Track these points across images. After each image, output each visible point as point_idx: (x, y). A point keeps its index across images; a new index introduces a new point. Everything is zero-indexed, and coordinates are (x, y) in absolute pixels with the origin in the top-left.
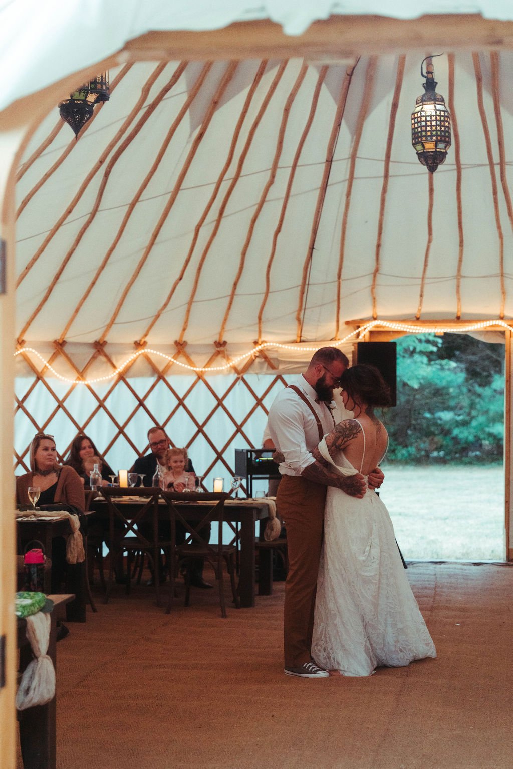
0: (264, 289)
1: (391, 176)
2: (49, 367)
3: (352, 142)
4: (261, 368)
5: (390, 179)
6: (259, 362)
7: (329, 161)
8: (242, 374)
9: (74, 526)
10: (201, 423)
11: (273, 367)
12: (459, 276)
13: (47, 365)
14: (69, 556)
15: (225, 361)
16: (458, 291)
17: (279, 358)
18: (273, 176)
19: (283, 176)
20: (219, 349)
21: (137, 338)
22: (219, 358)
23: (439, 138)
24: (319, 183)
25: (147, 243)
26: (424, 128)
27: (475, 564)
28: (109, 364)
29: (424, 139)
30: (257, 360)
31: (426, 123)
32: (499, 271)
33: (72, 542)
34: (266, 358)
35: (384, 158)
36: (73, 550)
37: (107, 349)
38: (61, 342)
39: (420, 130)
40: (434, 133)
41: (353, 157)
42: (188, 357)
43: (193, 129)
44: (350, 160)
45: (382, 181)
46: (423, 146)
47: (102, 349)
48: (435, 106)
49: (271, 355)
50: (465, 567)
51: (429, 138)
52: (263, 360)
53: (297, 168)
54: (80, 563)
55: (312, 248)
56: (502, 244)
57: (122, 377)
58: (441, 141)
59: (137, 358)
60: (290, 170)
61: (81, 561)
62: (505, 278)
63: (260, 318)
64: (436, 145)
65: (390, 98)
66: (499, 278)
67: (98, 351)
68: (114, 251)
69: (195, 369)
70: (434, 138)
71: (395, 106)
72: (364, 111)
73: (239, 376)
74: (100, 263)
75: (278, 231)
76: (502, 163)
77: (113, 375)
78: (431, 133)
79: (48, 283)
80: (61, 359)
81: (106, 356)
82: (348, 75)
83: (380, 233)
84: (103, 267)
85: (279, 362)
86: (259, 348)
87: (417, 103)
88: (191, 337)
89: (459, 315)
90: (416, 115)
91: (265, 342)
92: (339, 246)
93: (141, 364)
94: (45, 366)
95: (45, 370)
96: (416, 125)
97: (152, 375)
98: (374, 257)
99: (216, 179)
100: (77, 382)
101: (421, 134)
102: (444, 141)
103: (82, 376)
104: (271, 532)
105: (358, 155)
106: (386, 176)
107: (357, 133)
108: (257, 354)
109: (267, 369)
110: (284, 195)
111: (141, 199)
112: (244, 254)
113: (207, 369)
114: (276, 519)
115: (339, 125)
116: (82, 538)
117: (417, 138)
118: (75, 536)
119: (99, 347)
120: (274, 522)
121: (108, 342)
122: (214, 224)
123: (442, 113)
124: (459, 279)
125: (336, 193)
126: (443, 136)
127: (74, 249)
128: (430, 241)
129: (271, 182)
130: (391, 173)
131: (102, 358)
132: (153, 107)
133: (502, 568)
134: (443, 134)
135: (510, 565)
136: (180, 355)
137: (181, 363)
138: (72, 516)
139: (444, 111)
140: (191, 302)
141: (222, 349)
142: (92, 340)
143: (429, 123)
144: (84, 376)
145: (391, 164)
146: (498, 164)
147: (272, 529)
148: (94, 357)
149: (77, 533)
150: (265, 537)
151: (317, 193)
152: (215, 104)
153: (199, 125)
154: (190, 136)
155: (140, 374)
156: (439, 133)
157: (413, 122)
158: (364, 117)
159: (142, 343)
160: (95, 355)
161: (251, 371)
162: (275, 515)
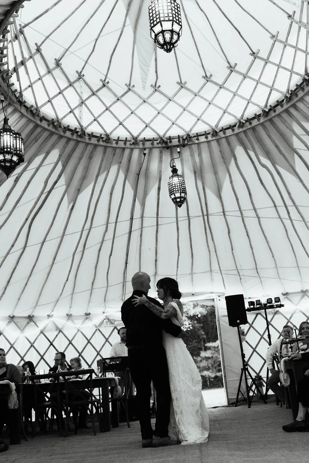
0: (106, 285)
1: (159, 225)
2: (6, 328)
3: (141, 209)
4: (107, 324)
5: (159, 226)
6: (106, 322)
7: (132, 219)
8: (98, 327)
9: (12, 388)
10: (80, 352)
11: (112, 323)
12: (192, 273)
13: (5, 327)
14: (9, 405)
15: (90, 322)
16: (192, 281)
17: (115, 319)
18: (107, 228)
19: (111, 227)
20: (87, 317)
21: (48, 313)
22: (87, 320)
23: (182, 191)
24: (128, 231)
25: (51, 263)
26: (174, 187)
27: (214, 408)
28: (35, 326)
29: (175, 192)
30: (105, 320)
31: (175, 185)
32: (210, 269)
33: (11, 397)
34: (109, 319)
35: (156, 216)
36: (11, 401)
37: (34, 319)
38: (12, 316)
39: (172, 188)
40: (179, 189)
41: (142, 217)
42: (73, 321)
43: (69, 204)
44: (141, 218)
45: (156, 227)
46: (175, 195)
47: (32, 319)
48: (178, 178)
49: (110, 318)
50: (210, 409)
51: (177, 191)
52: (108, 320)
53: (117, 223)
54: (16, 409)
55: (126, 263)
56: (210, 255)
57: (42, 332)
58: (182, 192)
59: (49, 322)
60: (114, 224)
61: (16, 408)
62: (212, 273)
63: (105, 300)
64: (181, 194)
65: (156, 186)
66: (210, 273)
67: (30, 320)
68: (35, 267)
69: (76, 326)
70: (179, 191)
71: (159, 189)
72: (146, 194)
73: (97, 328)
74: (29, 274)
75: (111, 255)
76: (207, 215)
77: (38, 331)
78: (178, 189)
79: (5, 285)
80: (12, 324)
81: (34, 322)
82: (137, 175)
83: (156, 254)
84: (30, 276)
85: (115, 320)
86: (105, 315)
87: (170, 178)
88: (74, 312)
89: (193, 293)
90: (170, 183)
91: (108, 312)
92: (139, 261)
93: (51, 326)
94: (5, 328)
95: (4, 330)
96: (171, 187)
97: (56, 330)
98: (155, 267)
99: (81, 230)
100: (20, 335)
101: (173, 190)
102: (184, 193)
103: (22, 332)
104: (117, 393)
105: (144, 216)
106: (157, 225)
107: (143, 205)
108: (105, 318)
109: (110, 324)
110: (112, 237)
111: (46, 240)
112: (96, 267)
113: (81, 326)
114: (119, 386)
115: (135, 200)
116: (16, 395)
117: (171, 192)
118: (12, 393)
119: (30, 318)
120: (118, 388)
121: (35, 316)
122: (81, 253)
123: (182, 181)
124: (192, 274)
125: (135, 235)
126: (183, 190)
127: (16, 267)
128: (179, 255)
129: (106, 230)
130: (159, 223)
131: (32, 323)
132: (50, 192)
133: (226, 408)
134: (183, 189)
135: (230, 406)
136: (69, 320)
137: (70, 323)
138: (11, 383)
139: (183, 180)
140: (72, 294)
141: (88, 316)
142: (27, 315)
143: (176, 185)
144: (23, 332)
145: (159, 219)
146: (206, 215)
147: (117, 391)
148: (28, 323)
149: (14, 392)
150: (114, 395)
151: (127, 235)
152: (79, 191)
153: (71, 202)
154: (68, 207)
155: (51, 330)
156: (181, 189)
157: (169, 186)
158: (146, 196)
159: (51, 315)
160: (29, 322)
161: (102, 326)
162: (118, 384)
